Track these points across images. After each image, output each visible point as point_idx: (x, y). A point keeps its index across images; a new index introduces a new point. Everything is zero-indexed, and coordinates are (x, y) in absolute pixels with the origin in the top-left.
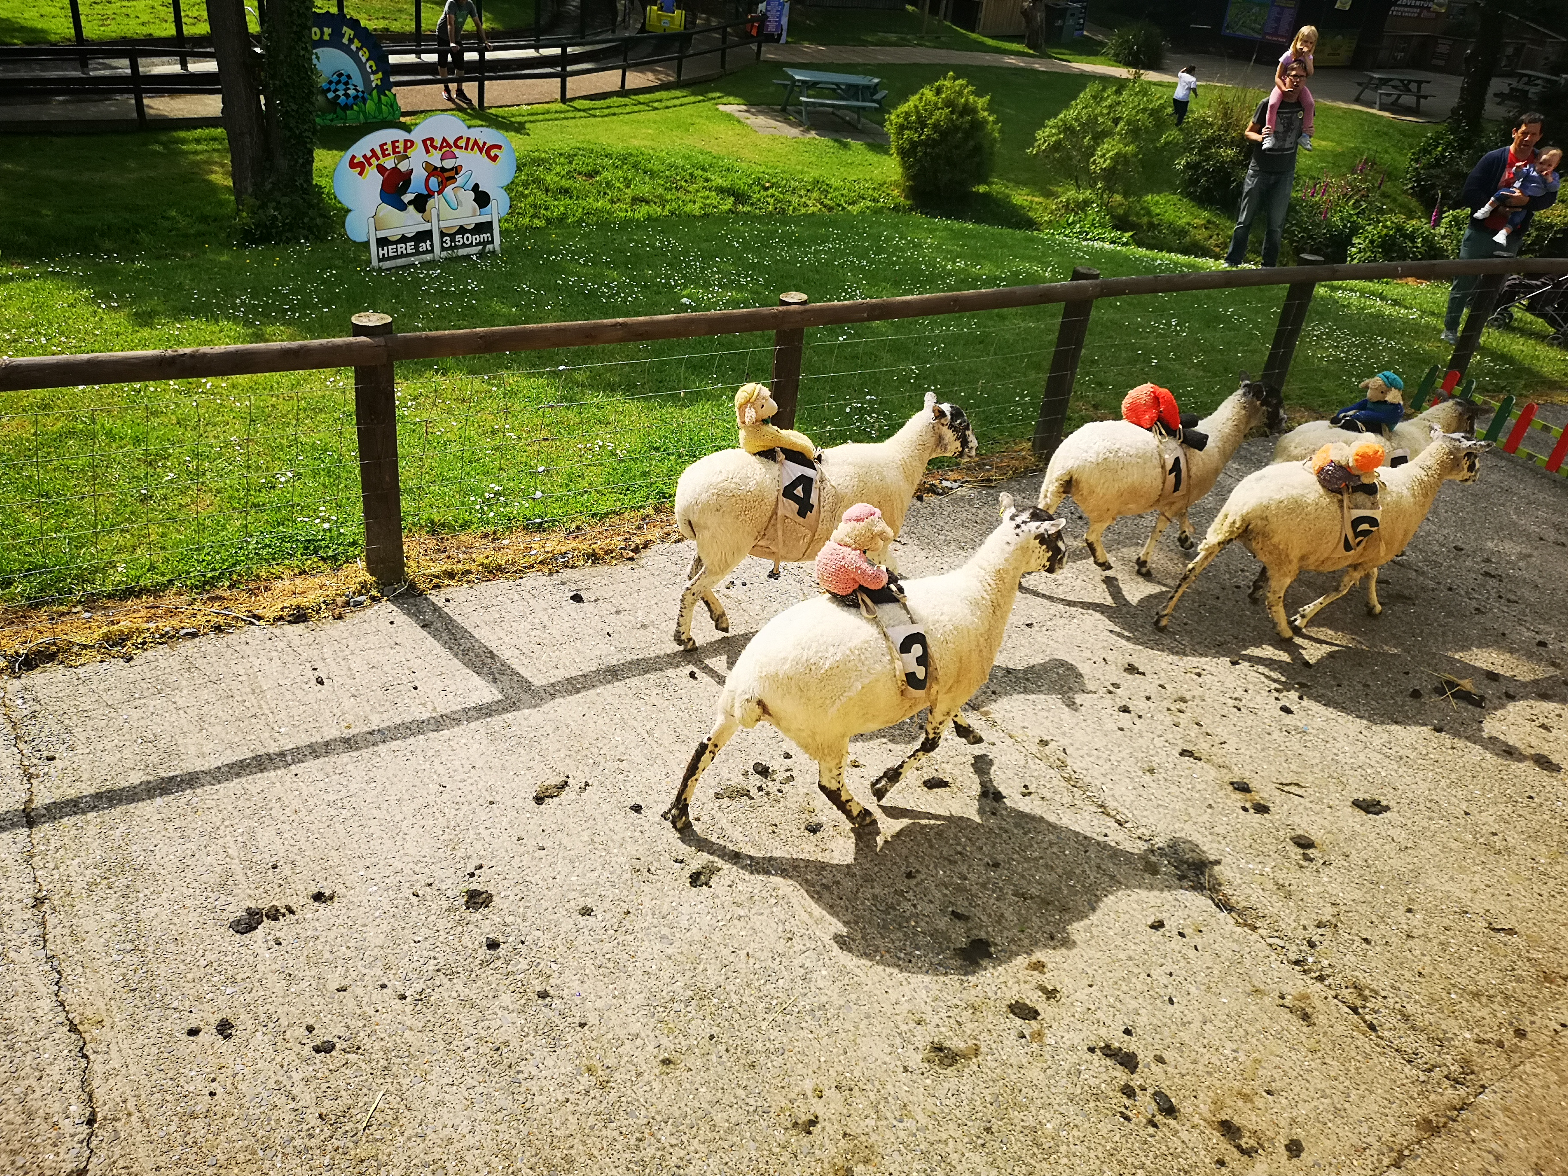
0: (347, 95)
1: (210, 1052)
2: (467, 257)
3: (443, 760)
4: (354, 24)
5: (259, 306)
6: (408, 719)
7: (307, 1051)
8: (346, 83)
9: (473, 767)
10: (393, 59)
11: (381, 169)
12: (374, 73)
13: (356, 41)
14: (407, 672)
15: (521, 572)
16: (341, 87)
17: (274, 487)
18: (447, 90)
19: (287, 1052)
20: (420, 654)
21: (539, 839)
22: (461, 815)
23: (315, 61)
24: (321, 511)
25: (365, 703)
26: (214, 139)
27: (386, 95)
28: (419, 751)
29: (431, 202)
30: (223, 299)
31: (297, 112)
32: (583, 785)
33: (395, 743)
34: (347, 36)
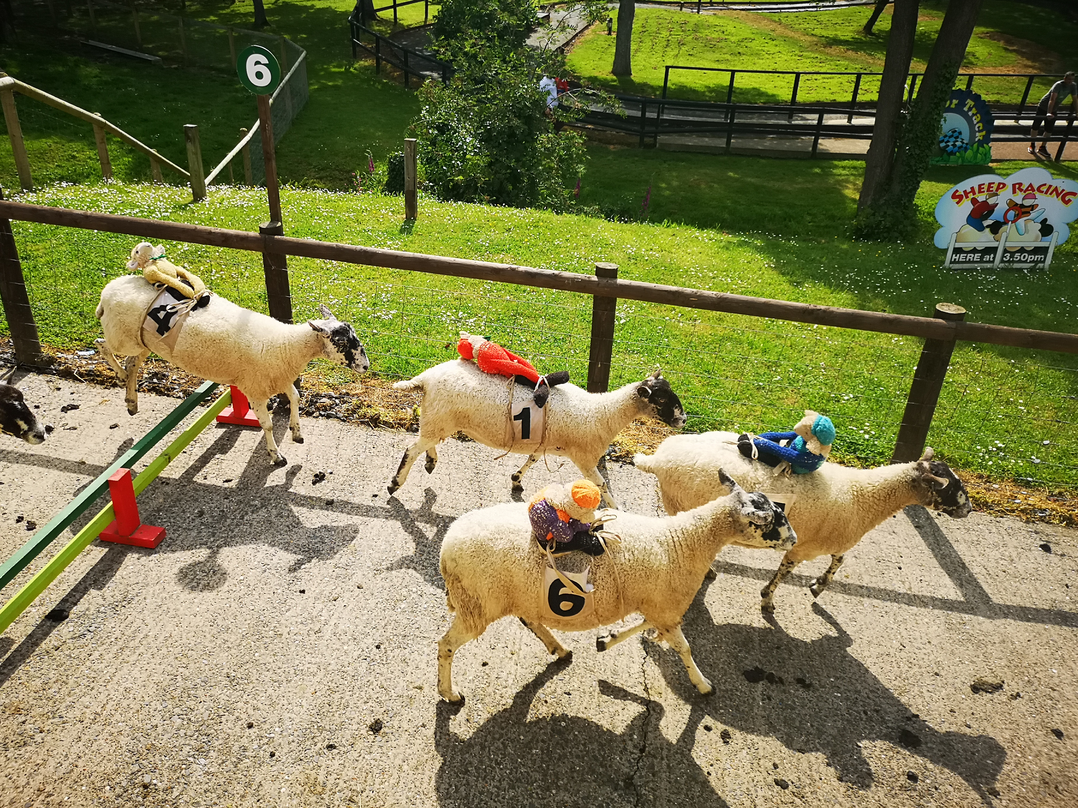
0: (954, 145)
1: (714, 746)
2: (1021, 270)
3: (908, 627)
4: (977, 98)
5: (860, 281)
6: (890, 588)
7: (770, 779)
8: (957, 137)
9: (929, 642)
10: (997, 123)
11: (974, 201)
12: (979, 131)
13: (974, 109)
14: (896, 554)
15: (1003, 513)
16: (953, 139)
17: (838, 401)
18: (1033, 146)
19: (758, 773)
20: (909, 545)
21: (967, 718)
22: (912, 672)
23: (942, 122)
24: (866, 426)
25: (862, 565)
26: (855, 168)
27: (983, 147)
28: (892, 614)
29: (1004, 227)
30: (838, 273)
31: (918, 155)
32: (1015, 694)
33: (876, 600)
34: (968, 106)
